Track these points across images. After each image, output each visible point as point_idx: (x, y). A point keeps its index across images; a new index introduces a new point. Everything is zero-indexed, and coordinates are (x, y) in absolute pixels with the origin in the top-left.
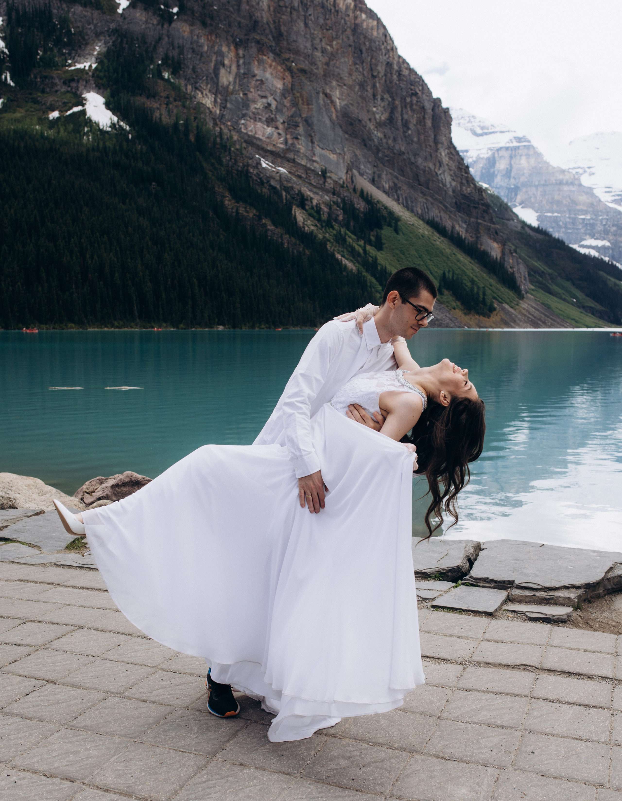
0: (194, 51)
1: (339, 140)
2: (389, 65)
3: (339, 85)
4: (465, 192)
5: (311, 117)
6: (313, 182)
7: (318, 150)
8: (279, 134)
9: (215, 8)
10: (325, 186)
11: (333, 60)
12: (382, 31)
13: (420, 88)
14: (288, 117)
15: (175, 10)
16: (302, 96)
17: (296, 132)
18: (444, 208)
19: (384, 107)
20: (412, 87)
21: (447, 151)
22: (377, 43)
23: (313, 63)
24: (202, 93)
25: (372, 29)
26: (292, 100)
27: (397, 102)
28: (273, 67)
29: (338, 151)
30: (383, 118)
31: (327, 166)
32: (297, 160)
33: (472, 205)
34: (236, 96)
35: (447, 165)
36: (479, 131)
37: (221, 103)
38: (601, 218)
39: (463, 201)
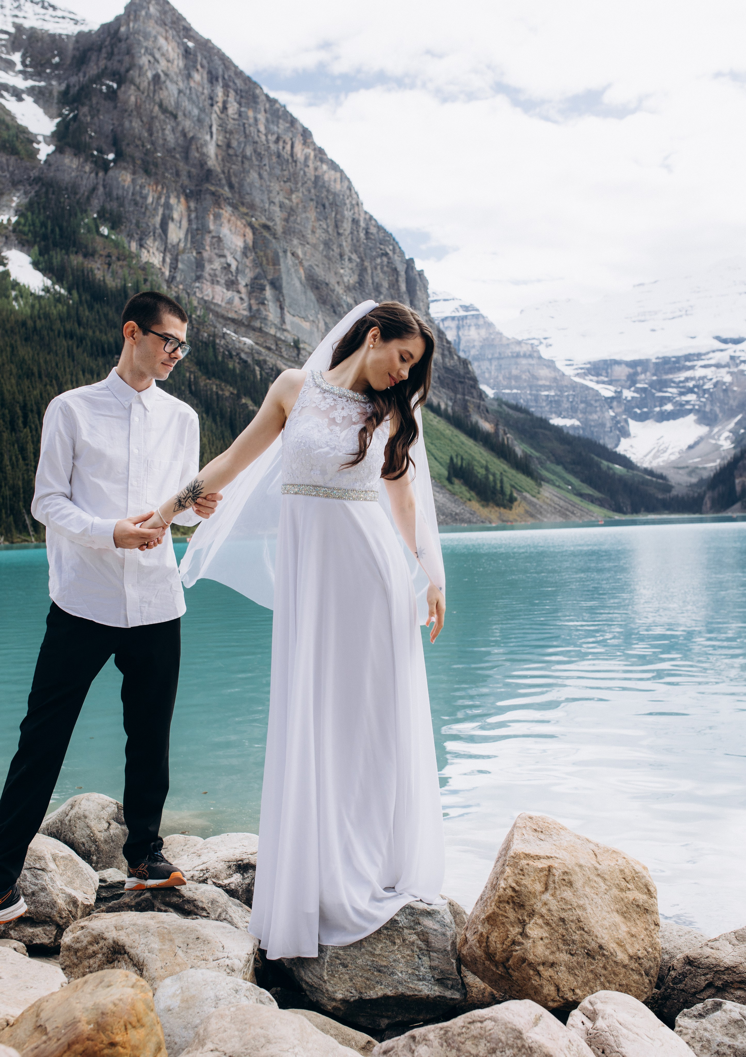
0: (136, 204)
1: (312, 305)
2: (355, 222)
3: (301, 244)
4: (448, 364)
5: (278, 279)
6: (284, 354)
7: (288, 318)
8: (241, 299)
9: (159, 154)
10: (298, 358)
11: (293, 215)
12: (346, 184)
13: (391, 247)
14: (252, 279)
15: (111, 156)
16: (266, 255)
17: (262, 296)
19: (352, 269)
20: (382, 247)
21: (425, 317)
22: (341, 197)
23: (270, 219)
24: (148, 252)
25: (335, 181)
26: (254, 260)
27: (367, 264)
28: (231, 222)
29: (311, 318)
30: (351, 282)
31: (300, 335)
32: (264, 329)
33: (457, 379)
34: (189, 255)
37: (171, 263)
38: (566, 394)
39: (446, 375)
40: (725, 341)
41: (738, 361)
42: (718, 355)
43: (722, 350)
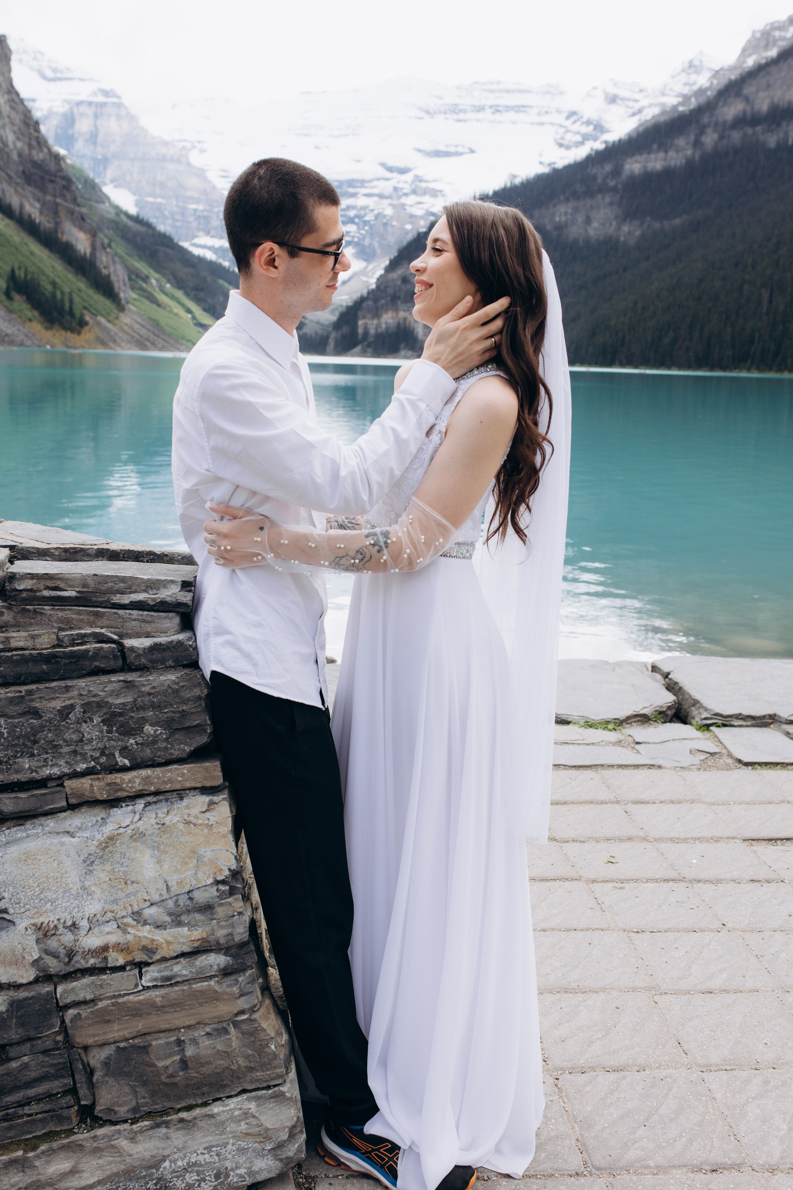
4: (36, 158)
18: (6, 178)
21: (6, 96)
33: (47, 177)
35: (9, 117)
36: (50, 74)
38: (216, 210)
39: (33, 170)
40: (390, 169)
41: (400, 193)
42: (382, 183)
43: (386, 179)
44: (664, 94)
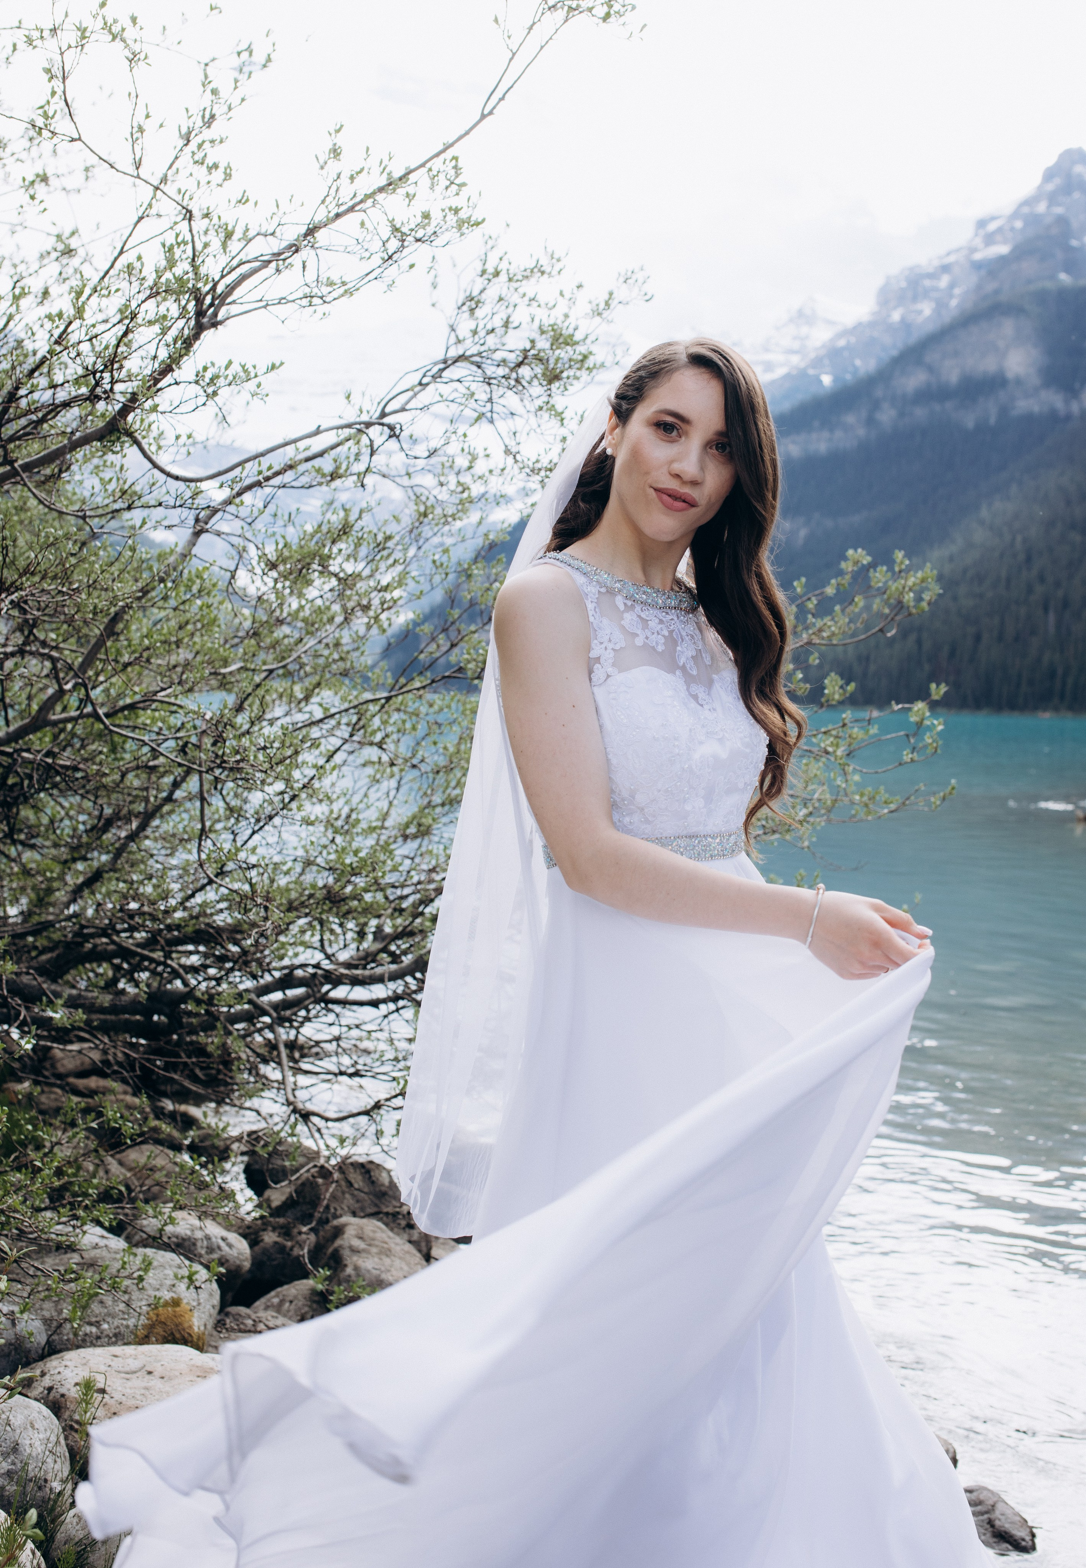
44: (767, 350)
